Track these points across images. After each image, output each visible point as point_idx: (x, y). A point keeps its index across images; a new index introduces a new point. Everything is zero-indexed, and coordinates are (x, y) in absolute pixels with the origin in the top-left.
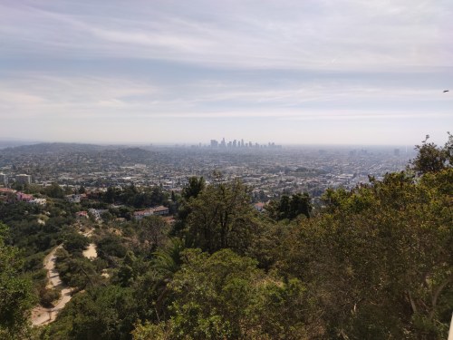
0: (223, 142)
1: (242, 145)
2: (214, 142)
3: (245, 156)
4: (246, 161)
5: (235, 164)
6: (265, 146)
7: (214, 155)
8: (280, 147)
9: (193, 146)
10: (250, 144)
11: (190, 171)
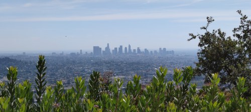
0: (107, 48)
1: (129, 51)
2: (97, 49)
3: (133, 64)
4: (133, 70)
5: (122, 73)
6: (155, 51)
7: (96, 63)
8: (172, 52)
9: (73, 54)
10: (139, 49)
11: (69, 83)
